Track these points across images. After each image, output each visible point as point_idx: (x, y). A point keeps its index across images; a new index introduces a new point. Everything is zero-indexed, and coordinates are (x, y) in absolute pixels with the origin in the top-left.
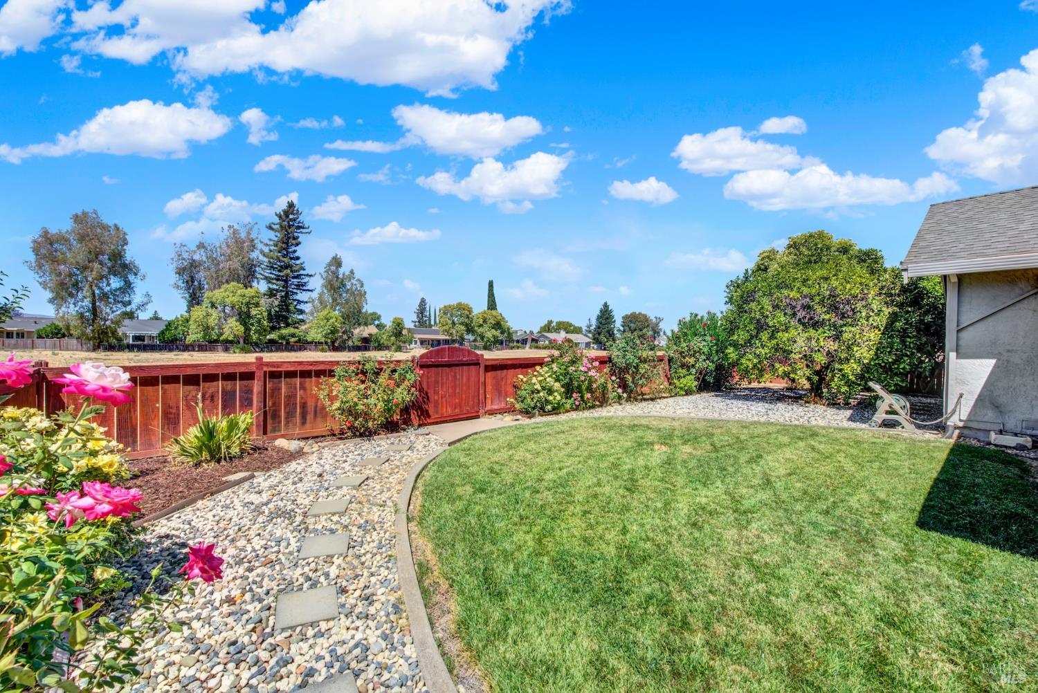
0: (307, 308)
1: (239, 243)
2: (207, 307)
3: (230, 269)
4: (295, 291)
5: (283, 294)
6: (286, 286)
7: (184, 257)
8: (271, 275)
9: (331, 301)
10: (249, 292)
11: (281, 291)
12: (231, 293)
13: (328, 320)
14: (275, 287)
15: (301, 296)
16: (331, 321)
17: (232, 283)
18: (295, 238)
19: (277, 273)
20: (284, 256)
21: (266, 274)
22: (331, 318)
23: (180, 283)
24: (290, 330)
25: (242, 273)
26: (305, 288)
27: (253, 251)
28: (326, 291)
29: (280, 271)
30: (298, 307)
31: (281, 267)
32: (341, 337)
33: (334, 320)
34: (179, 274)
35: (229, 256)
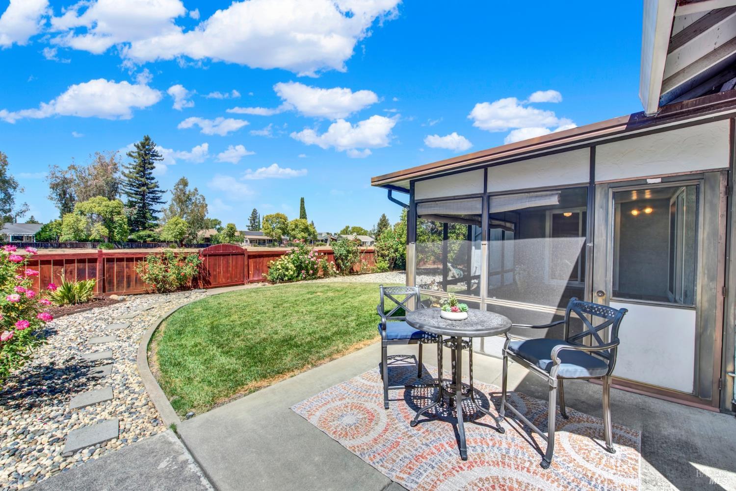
0: (160, 215)
1: (104, 166)
2: (76, 215)
3: (96, 186)
4: (151, 203)
5: (141, 205)
6: (143, 199)
7: (58, 175)
8: (130, 191)
9: (179, 211)
10: (113, 203)
11: (139, 203)
12: (98, 204)
13: (177, 225)
14: (134, 200)
15: (156, 207)
16: (179, 225)
17: (98, 197)
18: (150, 164)
19: (136, 189)
20: (141, 177)
21: (126, 190)
22: (180, 223)
23: (54, 196)
24: (147, 232)
25: (107, 189)
26: (158, 201)
27: (115, 172)
28: (175, 204)
29: (138, 188)
30: (153, 215)
31: (139, 185)
32: (188, 237)
33: (181, 225)
34: (53, 188)
35: (96, 176)
